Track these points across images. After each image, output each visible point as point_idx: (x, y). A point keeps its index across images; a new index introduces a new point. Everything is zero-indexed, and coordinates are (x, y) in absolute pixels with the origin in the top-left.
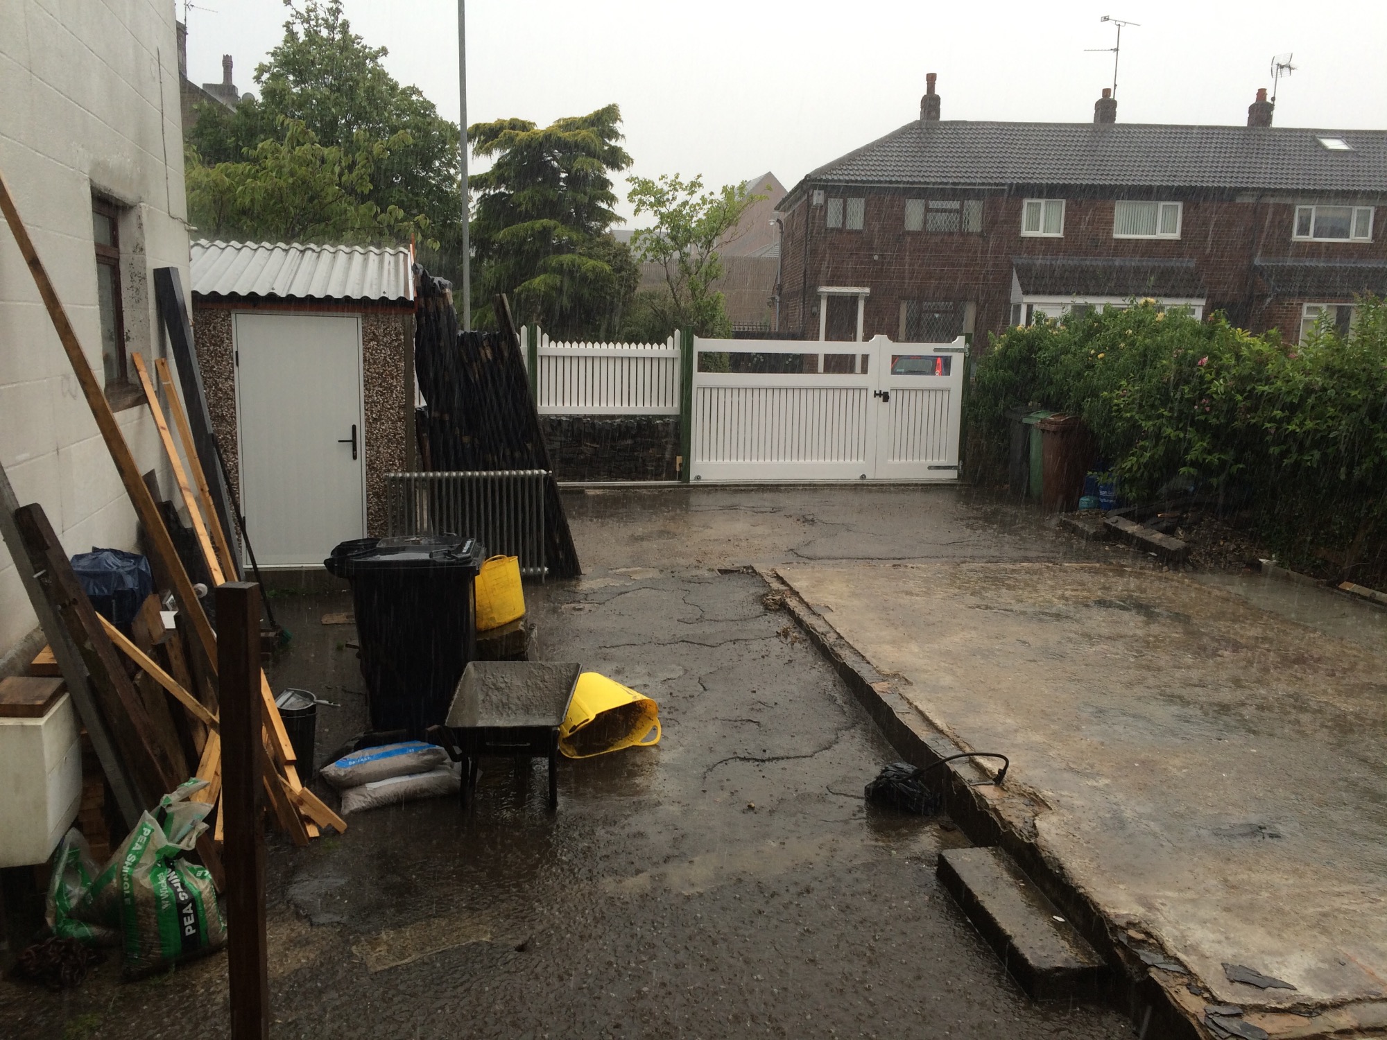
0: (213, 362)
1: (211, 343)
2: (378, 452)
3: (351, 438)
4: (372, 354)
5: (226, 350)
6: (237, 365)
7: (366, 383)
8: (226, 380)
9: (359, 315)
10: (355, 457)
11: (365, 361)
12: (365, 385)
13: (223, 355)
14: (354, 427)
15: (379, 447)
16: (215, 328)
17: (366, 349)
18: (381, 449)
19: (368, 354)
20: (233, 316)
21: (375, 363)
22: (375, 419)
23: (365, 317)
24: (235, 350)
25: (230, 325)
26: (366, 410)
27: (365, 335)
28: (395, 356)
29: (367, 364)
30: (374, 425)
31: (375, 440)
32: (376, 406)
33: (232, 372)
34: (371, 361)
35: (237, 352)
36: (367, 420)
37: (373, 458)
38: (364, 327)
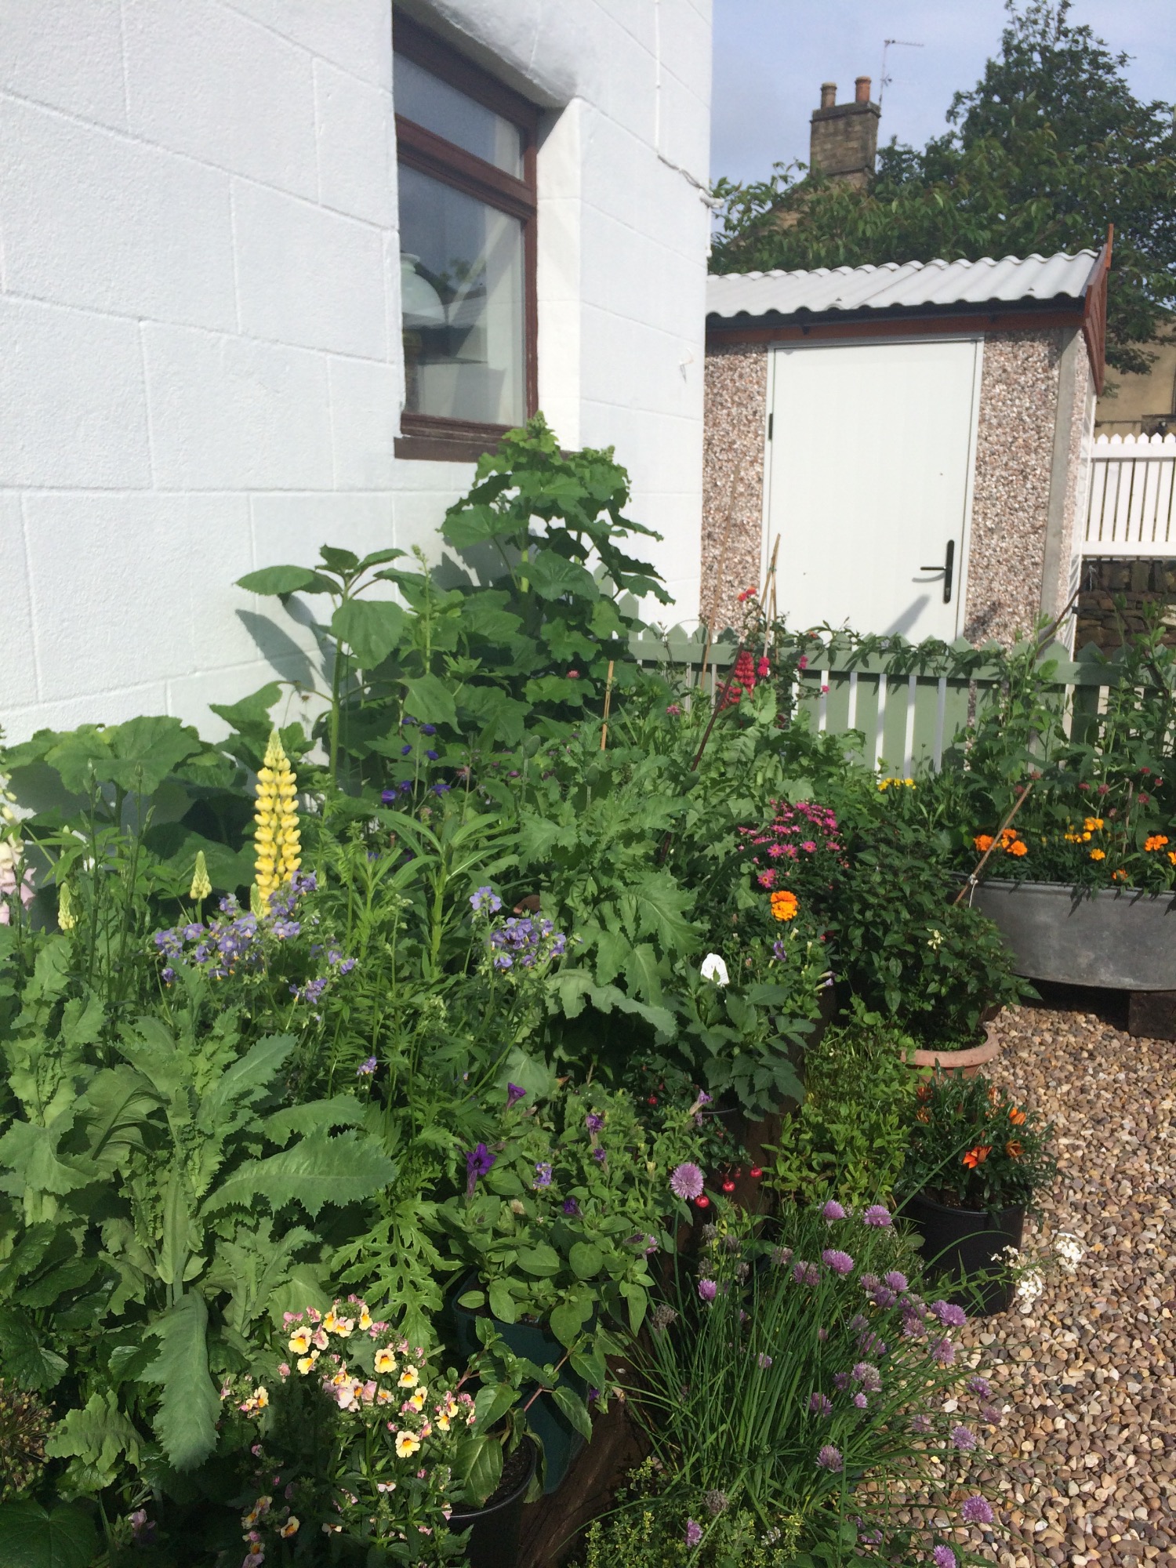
0: (733, 436)
1: (733, 402)
2: (990, 590)
3: (942, 563)
4: (994, 409)
5: (755, 413)
6: (770, 437)
7: (981, 461)
8: (752, 463)
9: (978, 335)
10: (947, 599)
11: (982, 421)
12: (978, 468)
13: (750, 422)
14: (951, 545)
15: (991, 581)
16: (741, 376)
17: (987, 398)
18: (995, 585)
19: (987, 411)
20: (770, 353)
21: (1000, 425)
22: (991, 530)
23: (990, 341)
24: (768, 412)
25: (764, 369)
26: (975, 512)
27: (986, 374)
28: (1037, 409)
29: (984, 426)
30: (986, 541)
31: (987, 567)
32: (994, 505)
33: (761, 450)
34: (994, 421)
35: (771, 416)
36: (974, 531)
37: (980, 600)
38: (987, 360)
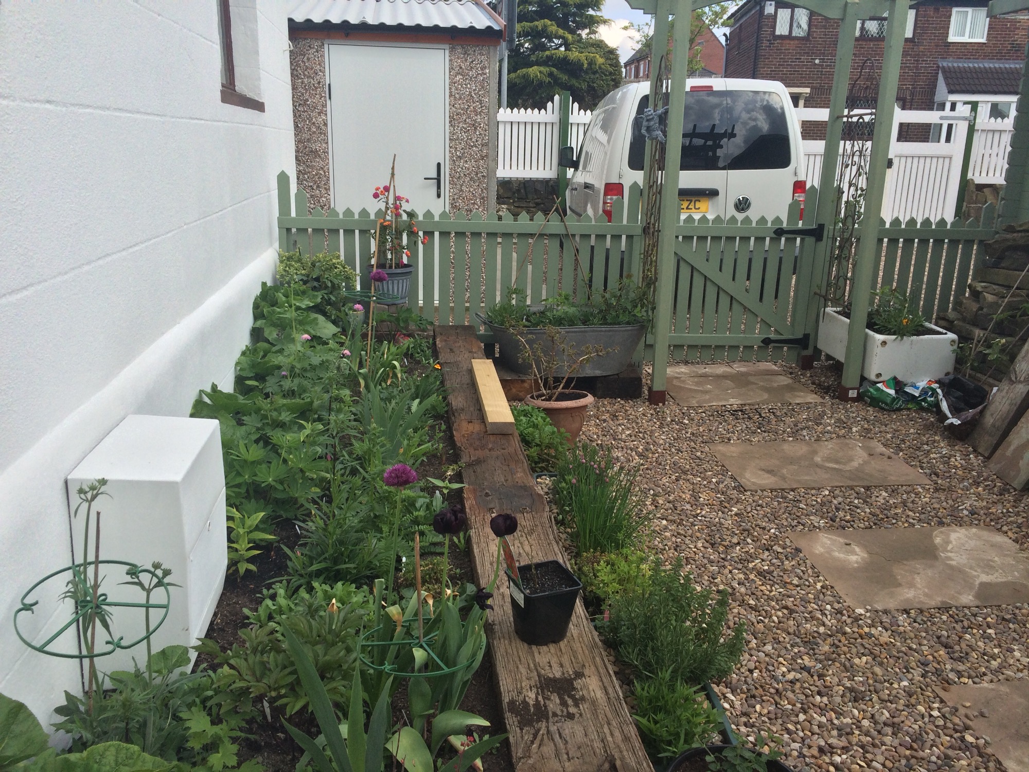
0: (307, 96)
1: (305, 75)
2: (462, 190)
3: (435, 176)
4: (457, 89)
5: (319, 83)
6: (330, 98)
7: (452, 119)
8: (319, 114)
9: (447, 46)
10: (439, 196)
11: (451, 95)
12: (450, 122)
13: (316, 88)
14: (439, 165)
15: (461, 186)
16: (308, 59)
17: (452, 83)
18: (464, 188)
19: (453, 90)
20: (326, 46)
21: (460, 98)
22: (459, 157)
23: (452, 50)
24: (328, 83)
25: (323, 56)
26: (451, 147)
27: (451, 69)
28: (480, 91)
29: (452, 99)
30: (457, 163)
31: (459, 177)
32: (460, 144)
33: (324, 106)
34: (457, 96)
35: (329, 85)
36: (451, 158)
37: (456, 197)
38: (451, 60)
